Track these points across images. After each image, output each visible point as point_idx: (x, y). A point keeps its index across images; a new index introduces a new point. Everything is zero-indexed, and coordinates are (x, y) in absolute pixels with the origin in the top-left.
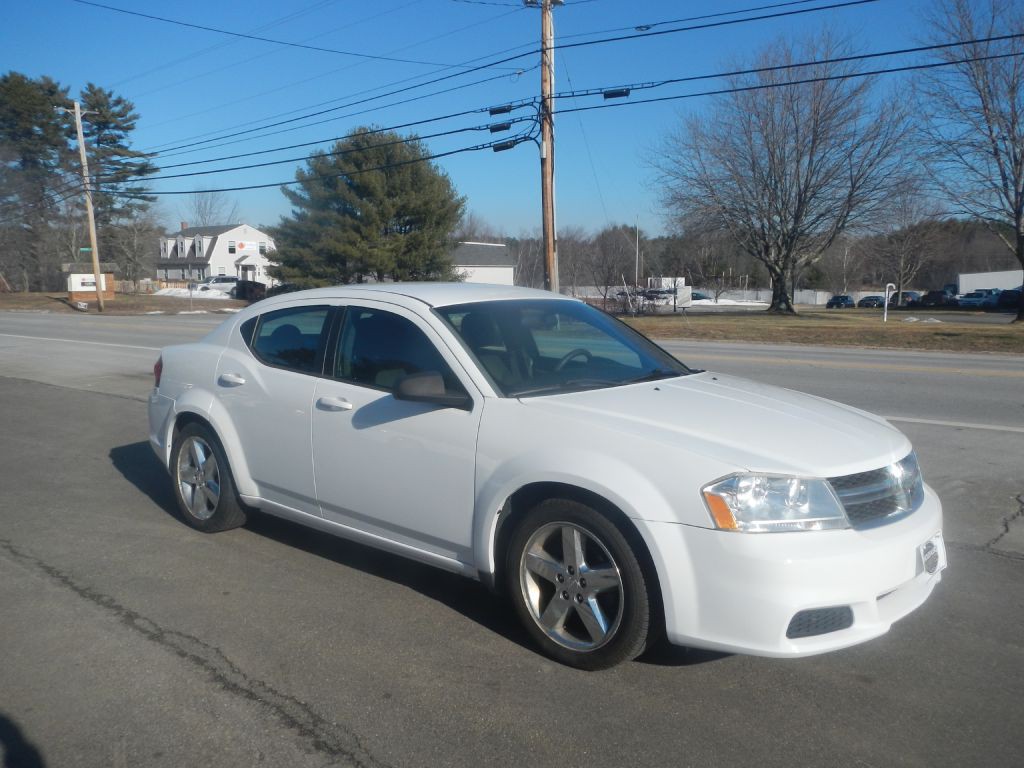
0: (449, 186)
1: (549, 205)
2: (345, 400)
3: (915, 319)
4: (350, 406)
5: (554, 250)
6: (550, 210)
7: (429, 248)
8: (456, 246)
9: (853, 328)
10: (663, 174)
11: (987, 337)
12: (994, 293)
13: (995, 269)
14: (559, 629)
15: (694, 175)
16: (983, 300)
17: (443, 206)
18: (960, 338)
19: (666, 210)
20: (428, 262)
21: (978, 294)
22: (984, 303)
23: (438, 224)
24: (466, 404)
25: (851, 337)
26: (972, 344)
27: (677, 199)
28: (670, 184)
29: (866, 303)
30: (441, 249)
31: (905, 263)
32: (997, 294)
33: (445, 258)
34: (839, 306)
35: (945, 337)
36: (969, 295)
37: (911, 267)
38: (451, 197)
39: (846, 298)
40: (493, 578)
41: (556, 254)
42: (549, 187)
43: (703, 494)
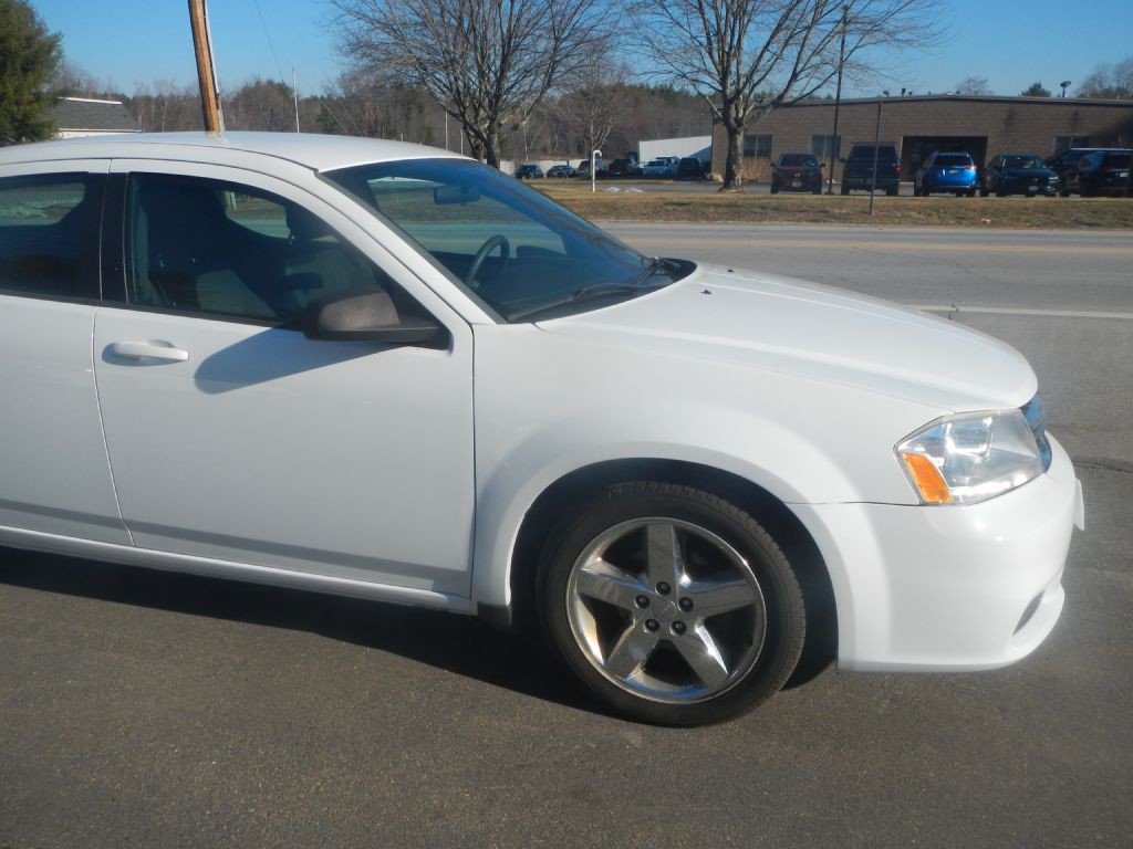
0: (32, 17)
1: (205, 46)
2: (170, 345)
3: (616, 190)
4: (184, 355)
5: (218, 108)
6: (206, 53)
7: (18, 103)
8: (56, 102)
9: (580, 200)
10: (341, 12)
11: (716, 205)
12: (673, 161)
13: (663, 137)
14: (637, 675)
15: (378, 16)
16: (665, 168)
17: (29, 45)
18: (691, 207)
19: (346, 60)
20: (16, 124)
21: (660, 162)
22: (666, 171)
23: (25, 70)
24: (439, 338)
25: (583, 210)
26: (703, 213)
27: (358, 46)
28: (349, 26)
29: (559, 173)
30: (36, 105)
31: (595, 127)
32: (676, 163)
33: (42, 118)
34: (528, 177)
35: (675, 207)
36: (651, 164)
37: (601, 132)
38: (40, 31)
39: (534, 167)
40: (510, 612)
41: (220, 112)
42: (201, 21)
43: (898, 454)
